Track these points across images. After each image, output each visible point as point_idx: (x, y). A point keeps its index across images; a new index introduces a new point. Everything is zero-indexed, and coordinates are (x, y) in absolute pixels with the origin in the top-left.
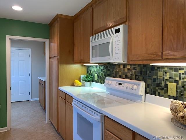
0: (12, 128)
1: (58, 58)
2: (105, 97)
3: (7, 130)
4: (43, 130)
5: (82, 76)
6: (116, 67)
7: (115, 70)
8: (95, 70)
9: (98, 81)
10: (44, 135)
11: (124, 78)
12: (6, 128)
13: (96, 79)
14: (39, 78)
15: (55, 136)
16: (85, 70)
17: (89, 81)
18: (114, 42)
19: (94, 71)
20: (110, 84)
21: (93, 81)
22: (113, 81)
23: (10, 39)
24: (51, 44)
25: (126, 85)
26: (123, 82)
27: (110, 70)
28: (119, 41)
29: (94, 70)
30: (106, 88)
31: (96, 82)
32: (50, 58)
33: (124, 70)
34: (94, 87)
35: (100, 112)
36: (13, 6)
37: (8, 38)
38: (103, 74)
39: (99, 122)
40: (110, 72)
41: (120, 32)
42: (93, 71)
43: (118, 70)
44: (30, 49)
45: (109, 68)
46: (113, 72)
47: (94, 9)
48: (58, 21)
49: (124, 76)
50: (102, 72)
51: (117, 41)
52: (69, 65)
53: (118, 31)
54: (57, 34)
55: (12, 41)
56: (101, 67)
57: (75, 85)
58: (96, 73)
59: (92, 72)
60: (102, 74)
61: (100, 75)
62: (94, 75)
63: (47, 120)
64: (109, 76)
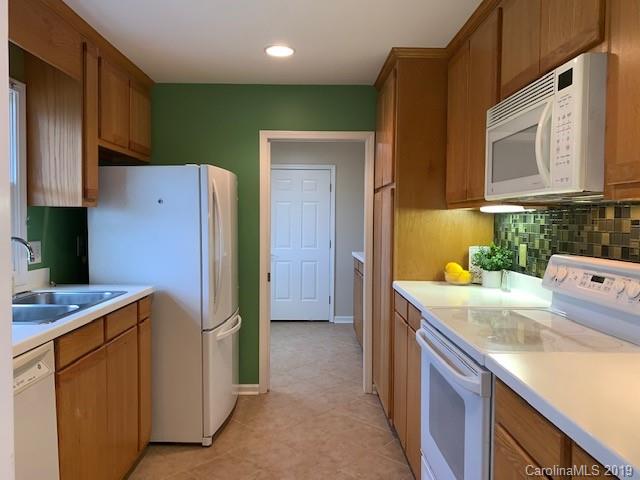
0: (271, 388)
1: (393, 190)
2: (545, 328)
3: (257, 393)
4: (351, 410)
5: (474, 250)
6: (590, 217)
7: (588, 228)
8: (521, 228)
9: (530, 268)
10: (352, 426)
11: (619, 257)
12: (257, 386)
13: (523, 263)
14: (354, 254)
15: (381, 436)
16: (486, 228)
17: (498, 268)
18: (555, 122)
19: (517, 233)
20: (560, 277)
21: (512, 268)
22: (575, 270)
23: (269, 140)
24: (380, 146)
25: (619, 283)
26: (610, 272)
27: (570, 226)
28: (569, 115)
29: (517, 229)
30: (551, 292)
31: (523, 270)
32: (376, 191)
33: (619, 226)
34: (512, 290)
35: (482, 364)
36: (269, 47)
37: (264, 136)
38: (547, 242)
39: (478, 395)
40: (571, 234)
41: (571, 83)
42: (514, 230)
43: (596, 229)
44: (334, 167)
45: (565, 222)
46: (579, 234)
47: (504, 10)
48: (396, 70)
49: (617, 250)
50: (542, 237)
51: (564, 117)
52: (429, 212)
53: (566, 80)
54: (392, 113)
55: (275, 145)
56: (539, 215)
57: (447, 277)
58: (524, 240)
59: (510, 238)
60: (542, 243)
61: (537, 246)
62: (517, 248)
63: (366, 384)
64: (566, 249)
